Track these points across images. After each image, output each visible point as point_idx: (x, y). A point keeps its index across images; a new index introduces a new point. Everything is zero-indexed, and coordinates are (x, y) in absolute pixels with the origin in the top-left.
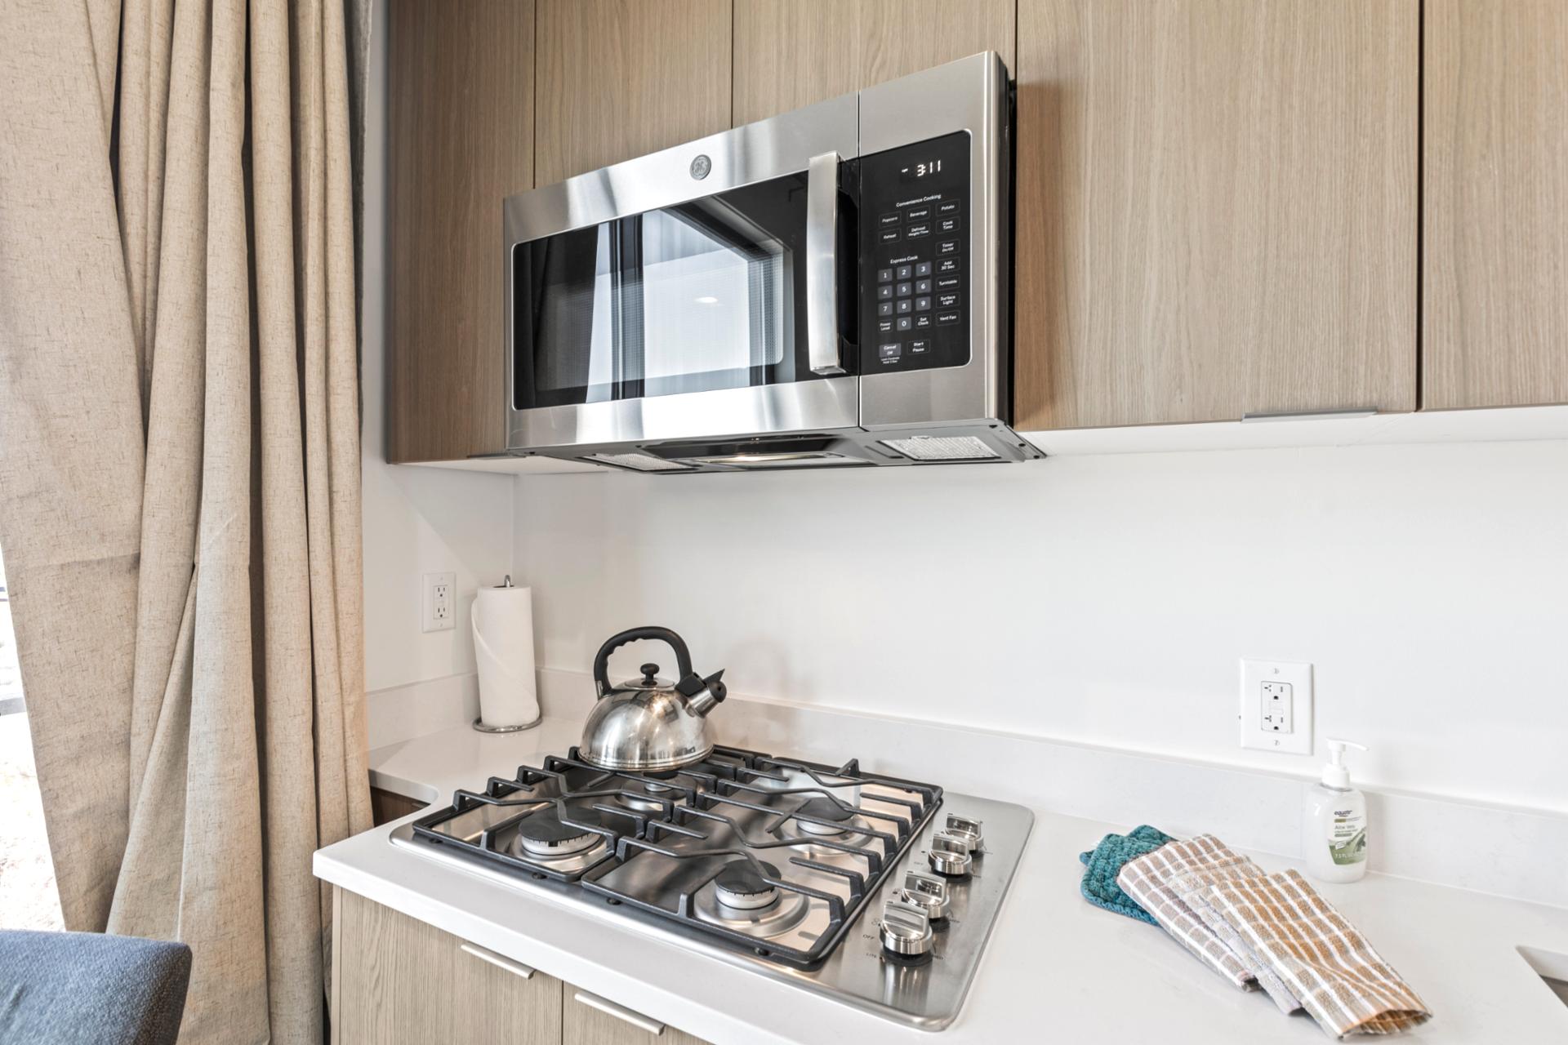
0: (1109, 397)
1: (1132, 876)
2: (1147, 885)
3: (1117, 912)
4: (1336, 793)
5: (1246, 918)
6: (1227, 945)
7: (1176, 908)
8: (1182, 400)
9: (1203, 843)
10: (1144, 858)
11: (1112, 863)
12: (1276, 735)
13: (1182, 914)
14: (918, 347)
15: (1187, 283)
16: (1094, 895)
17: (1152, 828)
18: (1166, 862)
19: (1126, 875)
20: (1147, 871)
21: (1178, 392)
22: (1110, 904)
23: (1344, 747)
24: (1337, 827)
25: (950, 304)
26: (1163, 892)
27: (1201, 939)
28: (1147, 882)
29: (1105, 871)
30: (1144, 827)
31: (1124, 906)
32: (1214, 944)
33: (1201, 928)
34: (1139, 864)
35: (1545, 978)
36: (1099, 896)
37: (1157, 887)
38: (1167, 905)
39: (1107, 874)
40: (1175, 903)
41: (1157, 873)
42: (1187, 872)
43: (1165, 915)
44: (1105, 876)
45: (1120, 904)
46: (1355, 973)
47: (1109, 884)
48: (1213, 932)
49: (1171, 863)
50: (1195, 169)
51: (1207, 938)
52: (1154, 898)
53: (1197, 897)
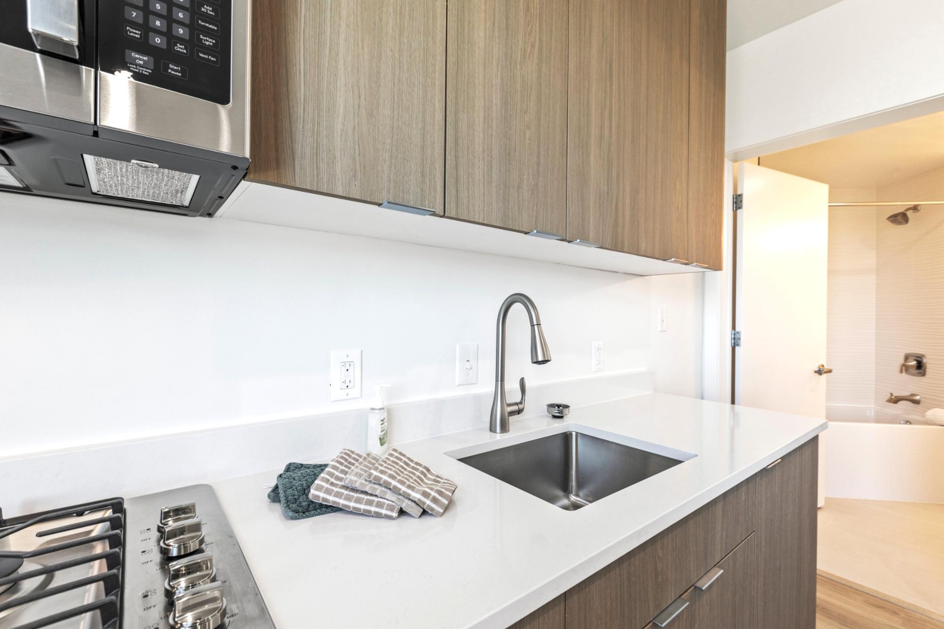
0: (315, 171)
1: (320, 488)
2: (331, 489)
3: (313, 516)
4: (379, 411)
5: (393, 479)
6: (385, 499)
7: (351, 494)
8: (355, 185)
9: (346, 454)
10: (322, 475)
11: (295, 489)
12: (347, 391)
13: (356, 495)
14: (174, 70)
15: (358, 115)
16: (297, 513)
17: (294, 463)
18: (335, 472)
19: (316, 490)
20: (327, 481)
21: (354, 179)
22: (307, 513)
23: (381, 387)
24: (381, 428)
25: (209, 45)
26: (341, 488)
27: (370, 503)
28: (329, 487)
29: (294, 495)
30: (290, 464)
31: (315, 510)
32: (378, 502)
33: (369, 497)
34: (322, 479)
35: (460, 460)
36: (299, 512)
37: (336, 487)
38: (346, 494)
39: (296, 497)
40: (349, 491)
41: (332, 480)
42: (353, 470)
43: (347, 500)
44: (295, 499)
45: (313, 510)
46: (433, 483)
47: (300, 502)
48: (376, 496)
49: (337, 471)
50: (362, 48)
51: (373, 501)
52: (338, 495)
53: (363, 481)
